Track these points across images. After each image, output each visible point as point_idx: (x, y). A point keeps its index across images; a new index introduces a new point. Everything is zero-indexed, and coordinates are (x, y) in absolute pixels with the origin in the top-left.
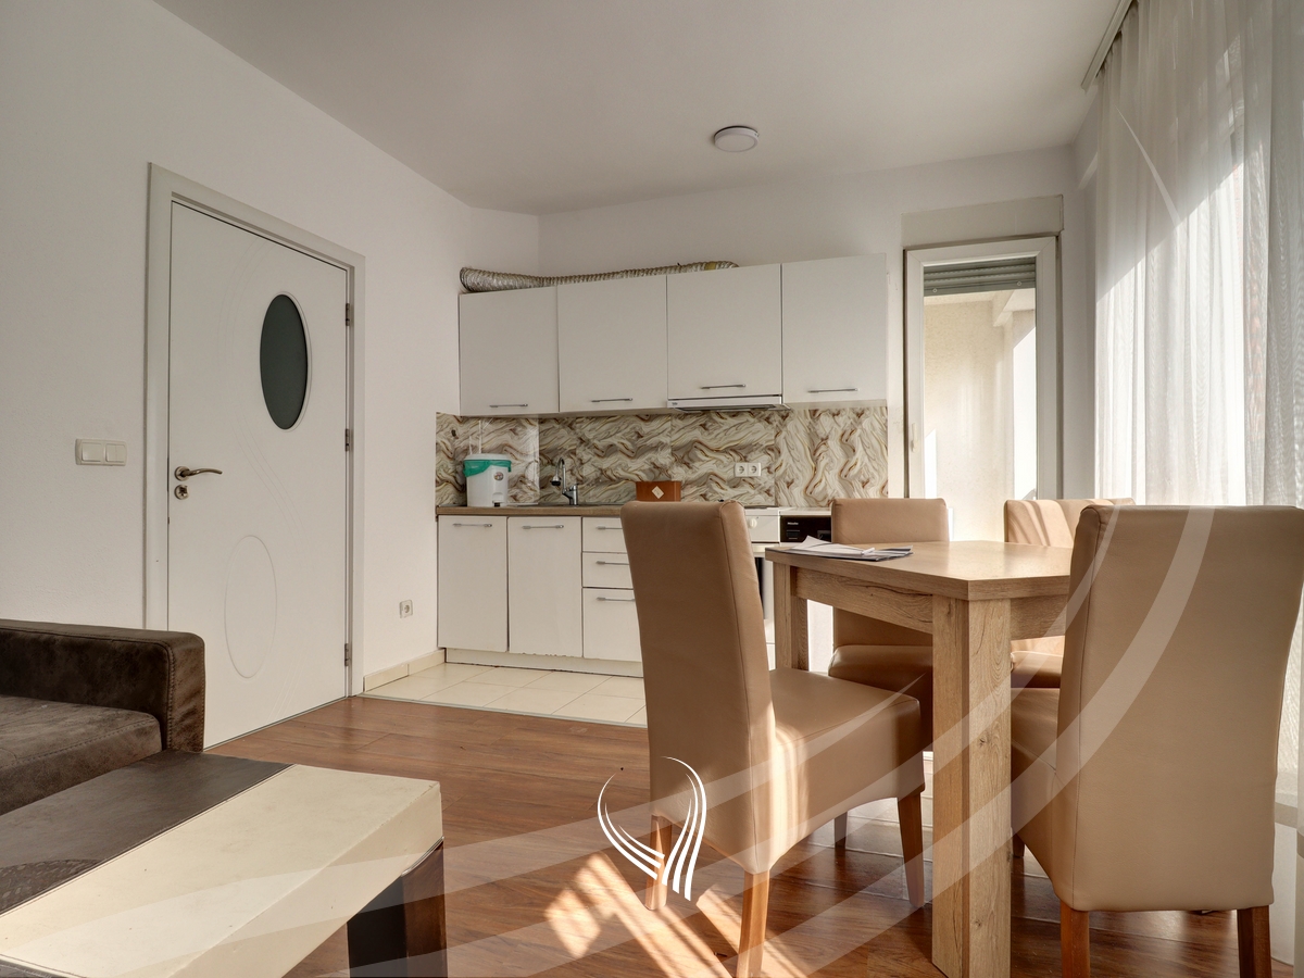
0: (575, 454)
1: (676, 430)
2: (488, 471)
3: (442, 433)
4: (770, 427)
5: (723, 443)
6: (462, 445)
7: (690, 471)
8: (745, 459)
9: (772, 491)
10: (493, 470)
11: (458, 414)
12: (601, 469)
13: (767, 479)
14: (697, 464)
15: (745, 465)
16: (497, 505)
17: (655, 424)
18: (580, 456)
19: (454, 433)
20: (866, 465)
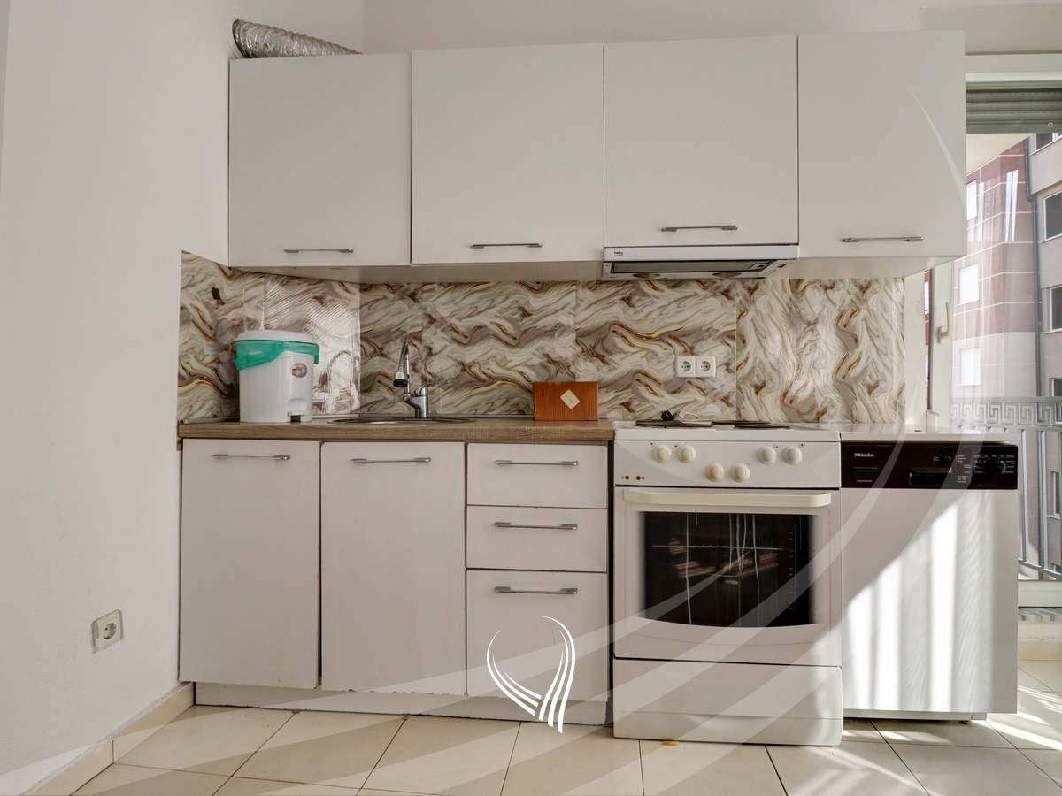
0: (420, 339)
1: (584, 305)
2: (279, 361)
3: (191, 290)
4: (730, 303)
5: (656, 325)
6: (231, 316)
7: (605, 368)
8: (691, 351)
9: (733, 399)
10: (289, 359)
11: (225, 263)
12: (462, 363)
13: (724, 380)
14: (616, 358)
15: (691, 359)
16: (295, 419)
17: (550, 298)
18: (427, 342)
19: (216, 293)
20: (873, 361)
